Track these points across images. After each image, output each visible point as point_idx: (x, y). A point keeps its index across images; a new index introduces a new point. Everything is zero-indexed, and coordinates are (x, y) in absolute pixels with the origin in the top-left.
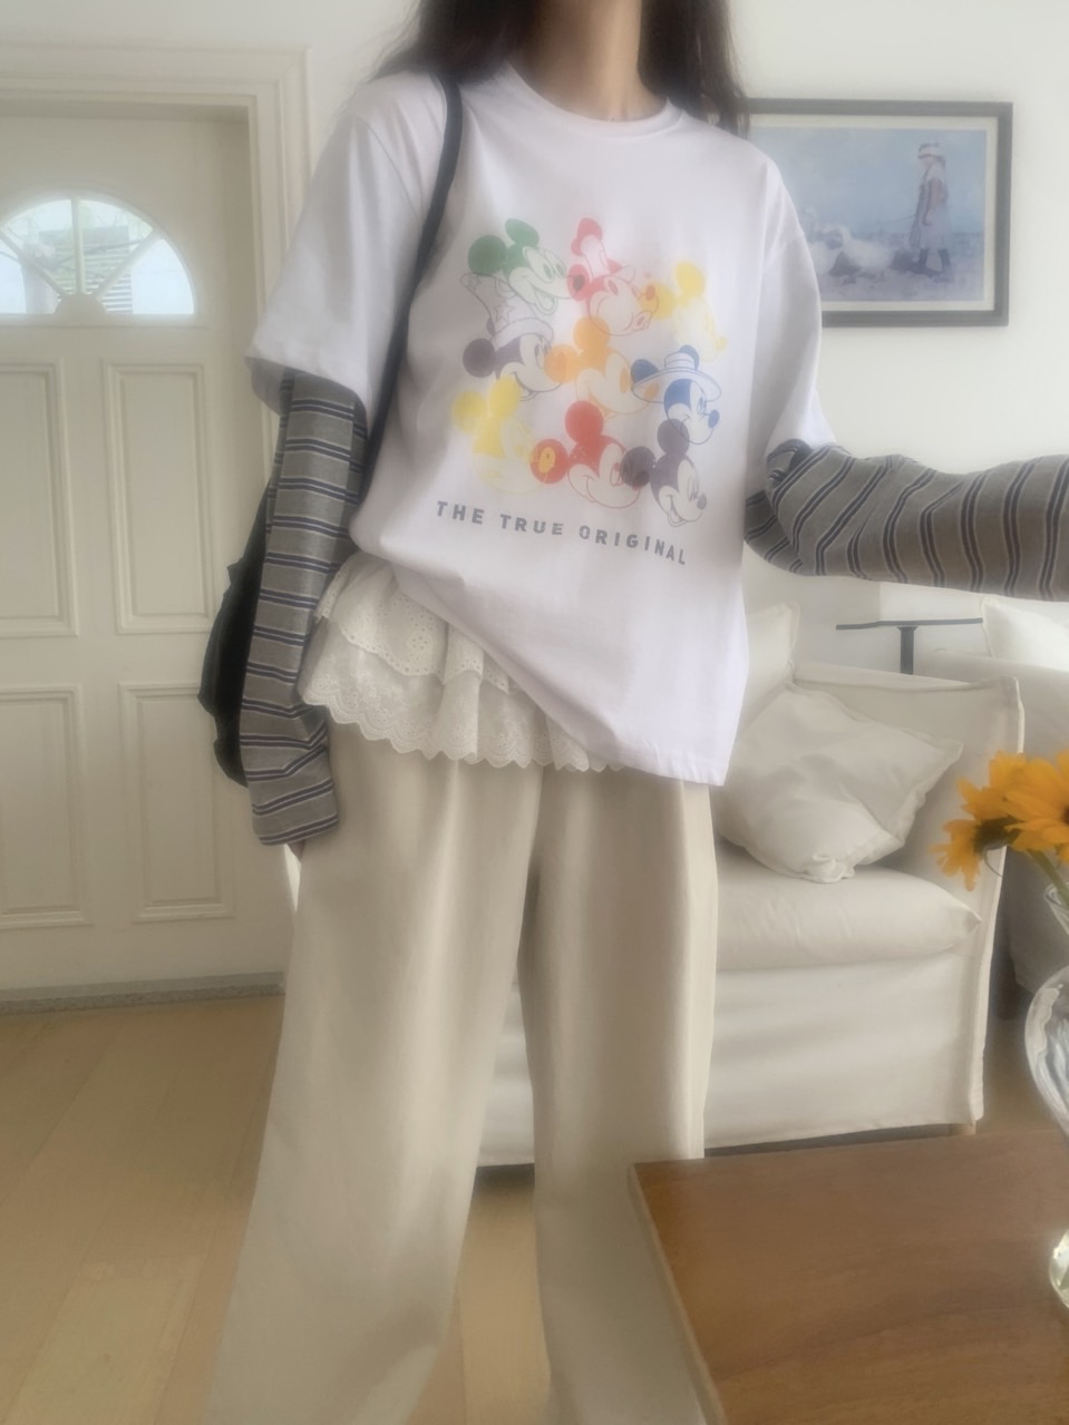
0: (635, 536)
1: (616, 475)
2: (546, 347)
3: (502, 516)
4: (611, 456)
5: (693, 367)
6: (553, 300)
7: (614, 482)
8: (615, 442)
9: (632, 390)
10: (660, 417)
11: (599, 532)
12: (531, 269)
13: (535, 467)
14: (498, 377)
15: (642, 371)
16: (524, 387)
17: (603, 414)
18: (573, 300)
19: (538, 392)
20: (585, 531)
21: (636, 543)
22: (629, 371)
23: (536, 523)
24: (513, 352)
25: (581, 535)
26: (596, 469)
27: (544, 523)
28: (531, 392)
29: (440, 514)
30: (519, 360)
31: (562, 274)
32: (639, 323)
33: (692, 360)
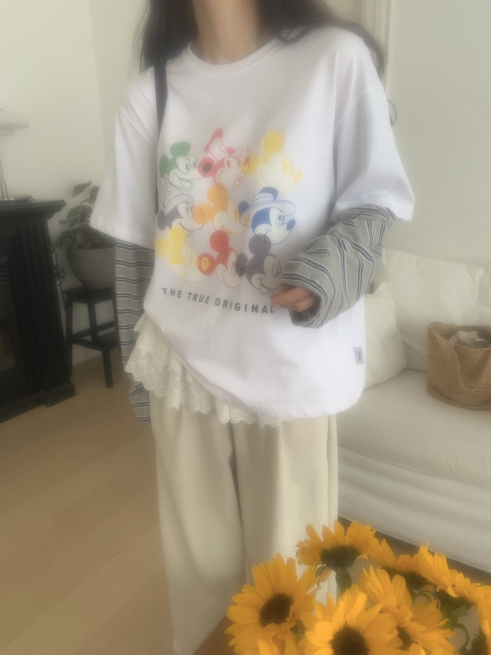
0: (239, 304)
1: (234, 269)
2: (191, 207)
3: (189, 293)
4: (232, 258)
5: (272, 199)
6: (191, 183)
7: (233, 273)
8: (233, 250)
9: (239, 219)
10: (250, 234)
11: (225, 301)
12: (179, 169)
13: (200, 268)
14: (171, 228)
15: (243, 207)
16: (186, 229)
17: (229, 235)
18: (204, 178)
19: (193, 231)
20: (218, 301)
21: (239, 308)
22: (237, 209)
23: (201, 296)
24: (175, 214)
25: (215, 303)
26: (226, 265)
27: (204, 296)
28: (190, 231)
29: (165, 293)
30: (180, 217)
31: (195, 166)
32: (239, 181)
33: (272, 195)
